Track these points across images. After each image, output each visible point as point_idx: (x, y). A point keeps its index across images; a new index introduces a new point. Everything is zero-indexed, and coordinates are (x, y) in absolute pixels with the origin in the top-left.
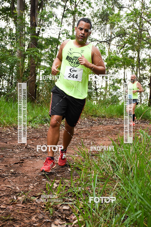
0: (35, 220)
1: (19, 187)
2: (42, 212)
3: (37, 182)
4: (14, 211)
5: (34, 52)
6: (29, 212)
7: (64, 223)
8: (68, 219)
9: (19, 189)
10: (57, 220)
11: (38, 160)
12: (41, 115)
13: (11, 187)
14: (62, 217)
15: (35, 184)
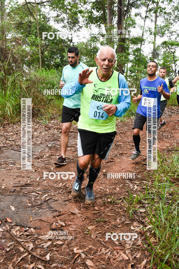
0: (119, 221)
1: (109, 189)
2: (124, 214)
3: (122, 184)
6: (115, 214)
7: (140, 225)
8: (144, 222)
9: (108, 191)
10: (135, 222)
11: (124, 158)
13: (103, 189)
14: (139, 220)
15: (120, 186)
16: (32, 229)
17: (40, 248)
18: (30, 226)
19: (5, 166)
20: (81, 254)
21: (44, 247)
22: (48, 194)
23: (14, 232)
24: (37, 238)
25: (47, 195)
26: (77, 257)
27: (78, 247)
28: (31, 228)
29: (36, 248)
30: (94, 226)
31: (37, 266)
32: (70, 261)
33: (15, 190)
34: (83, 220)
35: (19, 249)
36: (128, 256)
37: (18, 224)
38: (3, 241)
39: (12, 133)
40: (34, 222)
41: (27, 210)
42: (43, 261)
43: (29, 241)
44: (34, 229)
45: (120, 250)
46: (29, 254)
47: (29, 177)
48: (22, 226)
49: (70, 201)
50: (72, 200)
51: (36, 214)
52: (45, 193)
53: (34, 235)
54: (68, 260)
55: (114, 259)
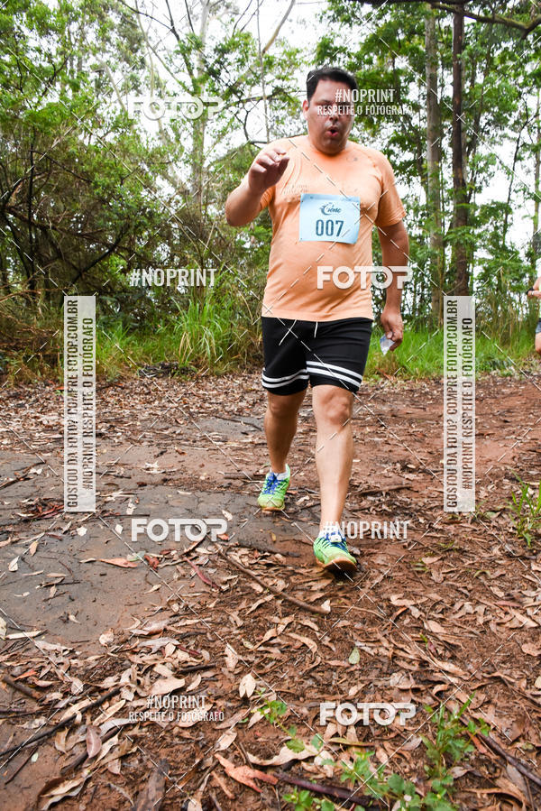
0: (499, 553)
2: (509, 540)
4: (457, 535)
5: (463, 234)
6: (485, 539)
11: (488, 443)
12: (483, 355)
16: (278, 556)
17: (302, 590)
18: (274, 550)
19: (203, 443)
20: (411, 608)
21: (313, 588)
22: (310, 497)
23: (237, 558)
24: (294, 573)
25: (307, 498)
26: (401, 614)
27: (401, 595)
28: (275, 553)
29: (292, 590)
30: (436, 559)
31: (302, 622)
32: (382, 620)
33: (230, 484)
34: (405, 547)
35: (251, 588)
36: (534, 621)
37: (245, 544)
38: (211, 571)
39: (215, 392)
40: (282, 544)
41: (261, 521)
42: (314, 613)
43: (274, 575)
44: (283, 555)
45: (513, 608)
46: (278, 597)
47: (261, 464)
48: (252, 549)
49: (367, 511)
50: (371, 510)
51: (285, 530)
52: (304, 494)
53: (285, 566)
54: (378, 618)
55: (498, 624)
